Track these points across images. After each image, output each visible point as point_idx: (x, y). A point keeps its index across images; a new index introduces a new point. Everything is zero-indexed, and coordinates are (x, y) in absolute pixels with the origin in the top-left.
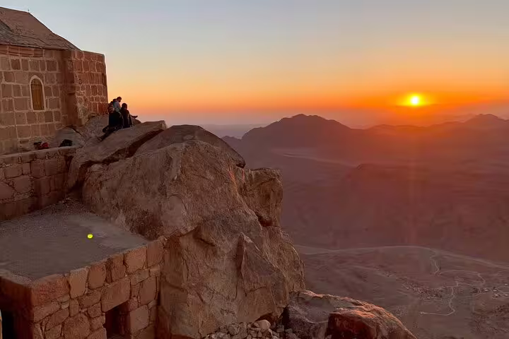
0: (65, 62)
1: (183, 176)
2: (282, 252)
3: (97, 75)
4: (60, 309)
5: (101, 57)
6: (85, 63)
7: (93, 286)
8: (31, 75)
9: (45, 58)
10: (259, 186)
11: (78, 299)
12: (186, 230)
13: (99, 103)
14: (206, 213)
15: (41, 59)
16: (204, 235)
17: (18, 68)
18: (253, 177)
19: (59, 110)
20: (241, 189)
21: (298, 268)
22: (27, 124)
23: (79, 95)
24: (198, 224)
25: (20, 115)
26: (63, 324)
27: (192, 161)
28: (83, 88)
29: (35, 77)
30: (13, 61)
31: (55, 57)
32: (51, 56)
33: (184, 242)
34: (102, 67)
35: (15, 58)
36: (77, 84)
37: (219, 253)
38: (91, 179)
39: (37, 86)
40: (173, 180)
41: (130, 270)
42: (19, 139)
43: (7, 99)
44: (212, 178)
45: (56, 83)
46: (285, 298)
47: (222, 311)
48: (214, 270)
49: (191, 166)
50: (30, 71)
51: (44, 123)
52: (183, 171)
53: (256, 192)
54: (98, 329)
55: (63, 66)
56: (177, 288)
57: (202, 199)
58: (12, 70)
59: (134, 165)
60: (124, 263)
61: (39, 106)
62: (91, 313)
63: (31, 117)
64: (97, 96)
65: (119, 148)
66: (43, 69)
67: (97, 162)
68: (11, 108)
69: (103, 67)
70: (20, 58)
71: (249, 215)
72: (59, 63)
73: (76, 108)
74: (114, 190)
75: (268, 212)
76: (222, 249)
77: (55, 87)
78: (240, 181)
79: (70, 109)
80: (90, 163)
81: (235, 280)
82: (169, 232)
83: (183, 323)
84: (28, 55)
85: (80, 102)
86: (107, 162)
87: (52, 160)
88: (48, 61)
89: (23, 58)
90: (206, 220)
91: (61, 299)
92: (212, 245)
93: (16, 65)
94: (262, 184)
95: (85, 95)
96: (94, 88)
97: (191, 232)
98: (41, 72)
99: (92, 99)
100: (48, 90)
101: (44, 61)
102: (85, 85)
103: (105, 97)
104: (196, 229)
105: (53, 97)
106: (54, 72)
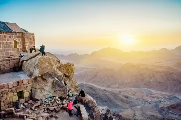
0: (23, 36)
1: (39, 64)
2: (72, 84)
3: (32, 39)
4: (6, 90)
5: (33, 34)
6: (29, 36)
7: (14, 86)
8: (14, 39)
9: (18, 35)
10: (65, 67)
11: (10, 88)
14: (45, 72)
15: (17, 35)
16: (44, 77)
17: (11, 38)
18: (64, 65)
19: (21, 48)
21: (77, 88)
22: (12, 51)
24: (42, 75)
25: (11, 49)
26: (7, 93)
28: (28, 42)
30: (9, 36)
31: (20, 35)
32: (19, 34)
33: (38, 79)
35: (10, 35)
36: (26, 41)
37: (48, 82)
38: (23, 64)
39: (15, 42)
40: (36, 65)
41: (24, 84)
42: (10, 55)
43: (7, 45)
46: (67, 93)
47: (47, 95)
48: (46, 85)
50: (13, 38)
51: (17, 51)
52: (39, 62)
53: (64, 69)
54: (16, 95)
55: (23, 37)
56: (35, 88)
58: (9, 38)
60: (22, 82)
61: (16, 46)
62: (14, 92)
63: (14, 50)
64: (32, 44)
65: (30, 57)
66: (17, 38)
67: (25, 61)
68: (8, 47)
69: (34, 37)
70: (11, 35)
72: (22, 36)
73: (25, 47)
74: (27, 67)
75: (68, 73)
76: (49, 81)
77: (20, 42)
78: (58, 66)
79: (24, 47)
80: (23, 61)
81: (52, 88)
82: (34, 76)
83: (36, 96)
84: (13, 34)
85: (27, 45)
86: (26, 61)
87: (15, 60)
88: (18, 36)
90: (44, 74)
91: (7, 88)
92: (46, 80)
93: (10, 37)
95: (28, 44)
96: (31, 42)
97: (40, 76)
98: (16, 38)
99: (30, 45)
100: (18, 43)
101: (17, 36)
102: (28, 41)
103: (34, 44)
104: (42, 76)
105: (20, 44)
106: (20, 38)
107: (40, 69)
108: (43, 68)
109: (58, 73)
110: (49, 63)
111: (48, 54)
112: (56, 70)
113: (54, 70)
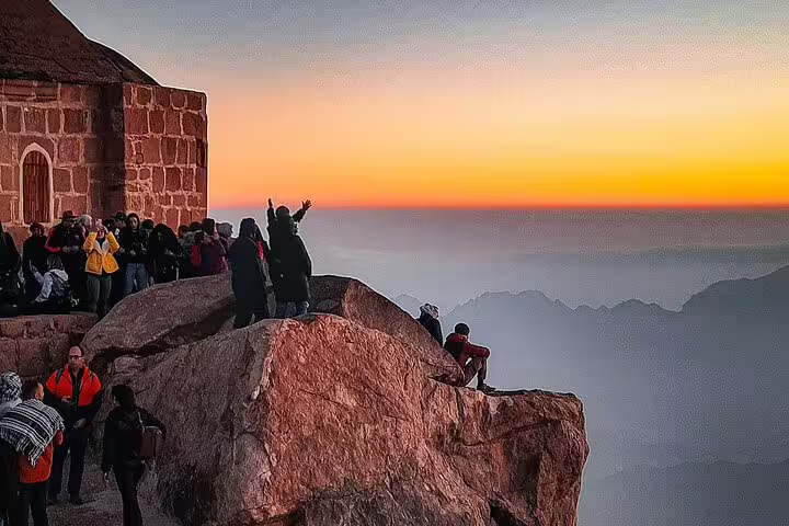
1: (274, 392)
3: (184, 143)
5: (197, 100)
6: (156, 116)
8: (25, 141)
9: (62, 103)
10: (507, 435)
12: (265, 512)
13: (184, 210)
14: (322, 480)
15: (53, 105)
18: (493, 410)
20: (440, 436)
23: (134, 189)
24: (299, 502)
27: (302, 360)
28: (145, 174)
29: (34, 147)
31: (84, 102)
32: (77, 98)
34: (199, 125)
36: (130, 165)
39: (36, 166)
40: (249, 399)
44: (351, 402)
45: (82, 160)
49: (295, 371)
50: (24, 132)
52: (275, 380)
53: (497, 451)
55: (102, 122)
57: (315, 448)
59: (187, 361)
61: (37, 212)
64: (179, 192)
66: (54, 129)
67: (130, 352)
69: (201, 123)
70: (3, 105)
71: (448, 501)
72: (94, 119)
75: (532, 504)
77: (79, 170)
78: (440, 418)
80: (113, 353)
84: (22, 98)
86: (145, 352)
87: (36, 340)
88: (66, 111)
89: (9, 103)
90: (318, 497)
94: (517, 430)
95: (149, 190)
96: (174, 172)
97: (277, 519)
98: (49, 136)
99: (167, 200)
100: (61, 176)
101: (54, 113)
102: (150, 166)
103: (198, 195)
104: (292, 514)
105: (73, 193)
106: (79, 136)
107: (284, 447)
108: (306, 432)
109: (439, 494)
110: (361, 387)
111: (355, 298)
112: (422, 464)
113: (410, 458)
